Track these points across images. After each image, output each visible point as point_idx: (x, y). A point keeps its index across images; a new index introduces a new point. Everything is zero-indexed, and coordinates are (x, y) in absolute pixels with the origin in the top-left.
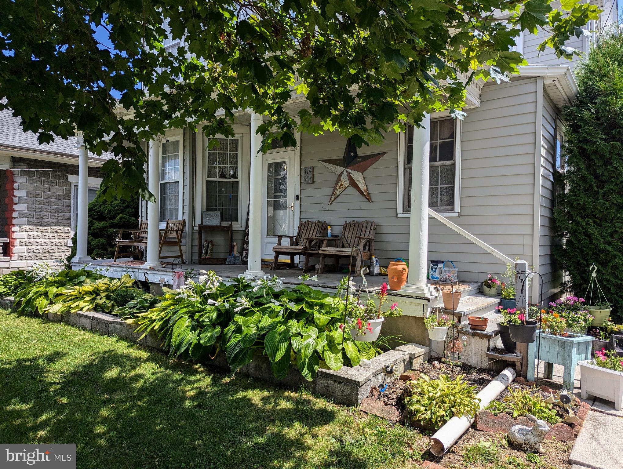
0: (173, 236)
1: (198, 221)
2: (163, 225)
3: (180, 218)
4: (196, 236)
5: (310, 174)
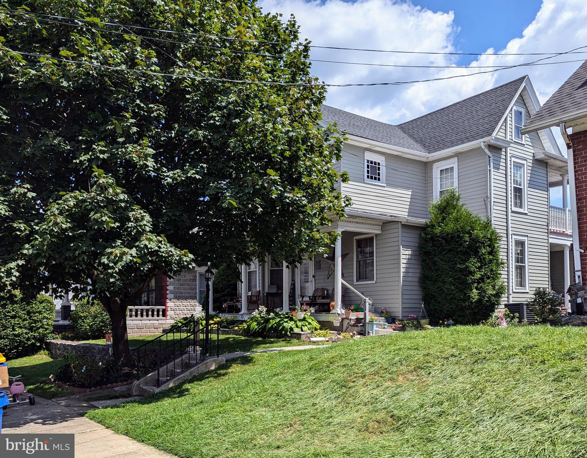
0: (255, 299)
1: (266, 291)
2: (250, 294)
3: (258, 290)
4: (265, 299)
5: (319, 264)
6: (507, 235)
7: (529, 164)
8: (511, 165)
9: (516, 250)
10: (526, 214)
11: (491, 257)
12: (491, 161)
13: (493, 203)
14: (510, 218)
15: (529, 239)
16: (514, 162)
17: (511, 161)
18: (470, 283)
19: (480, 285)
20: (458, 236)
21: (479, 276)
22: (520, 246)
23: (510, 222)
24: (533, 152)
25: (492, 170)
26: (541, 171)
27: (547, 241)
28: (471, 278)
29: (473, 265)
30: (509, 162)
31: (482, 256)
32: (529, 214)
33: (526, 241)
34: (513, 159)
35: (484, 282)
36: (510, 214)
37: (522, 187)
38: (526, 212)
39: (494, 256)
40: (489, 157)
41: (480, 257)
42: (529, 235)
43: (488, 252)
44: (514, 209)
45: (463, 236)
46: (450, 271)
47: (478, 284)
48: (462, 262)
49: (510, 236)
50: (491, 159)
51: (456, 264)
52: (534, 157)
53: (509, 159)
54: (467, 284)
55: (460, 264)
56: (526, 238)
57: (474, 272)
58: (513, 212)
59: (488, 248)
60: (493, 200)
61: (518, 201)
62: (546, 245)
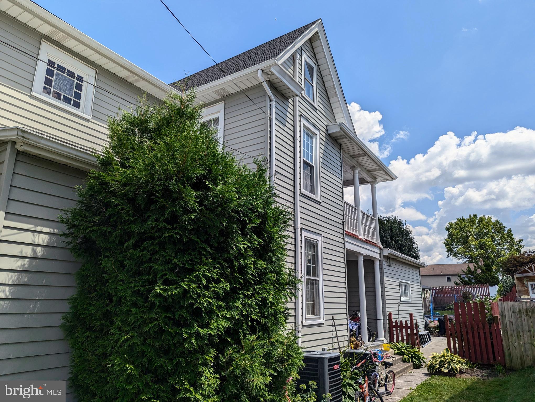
6: (295, 230)
7: (321, 136)
8: (300, 126)
9: (307, 255)
10: (319, 203)
11: (262, 264)
12: (273, 106)
13: (274, 173)
14: (299, 203)
15: (324, 239)
16: (304, 126)
17: (300, 121)
18: (195, 351)
19: (228, 353)
20: (167, 192)
21: (224, 323)
22: (312, 249)
23: (299, 209)
24: (326, 124)
25: (274, 121)
26: (334, 152)
27: (342, 245)
28: (198, 333)
29: (207, 288)
30: (298, 123)
31: (237, 258)
32: (322, 204)
33: (320, 242)
34: (303, 121)
35: (238, 342)
36: (299, 198)
37: (313, 165)
38: (319, 199)
39: (269, 261)
40: (271, 101)
41: (229, 261)
42: (324, 234)
43: (255, 250)
44: (304, 191)
45: (179, 192)
46: (134, 304)
47: (221, 351)
48: (171, 277)
49: (299, 230)
50: (274, 103)
51: (153, 283)
52: (327, 130)
53: (298, 118)
54: (182, 354)
55: (167, 282)
56: (319, 238)
57: (210, 312)
58: (302, 195)
59: (255, 237)
60: (274, 168)
61: (309, 183)
62: (342, 250)
